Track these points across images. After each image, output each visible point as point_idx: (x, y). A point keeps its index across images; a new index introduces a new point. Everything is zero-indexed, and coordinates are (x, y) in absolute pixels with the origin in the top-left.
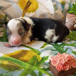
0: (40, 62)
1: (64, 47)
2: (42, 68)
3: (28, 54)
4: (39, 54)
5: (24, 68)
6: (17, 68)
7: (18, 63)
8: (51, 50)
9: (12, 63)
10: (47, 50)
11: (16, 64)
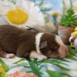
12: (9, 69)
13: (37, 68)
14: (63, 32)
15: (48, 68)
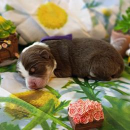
0: (57, 108)
1: (96, 88)
2: (58, 117)
4: (58, 97)
5: (35, 116)
6: (25, 115)
7: (28, 108)
8: (76, 92)
9: (21, 108)
10: (71, 91)
11: (25, 109)
12: (61, 94)
13: (92, 93)
14: (118, 41)
15: (106, 94)
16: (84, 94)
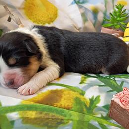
0: (90, 106)
2: (99, 116)
3: (64, 97)
4: (83, 94)
5: (71, 120)
6: (59, 121)
7: (57, 112)
8: (98, 86)
9: (46, 114)
10: (92, 86)
11: (53, 114)
16: (108, 87)
